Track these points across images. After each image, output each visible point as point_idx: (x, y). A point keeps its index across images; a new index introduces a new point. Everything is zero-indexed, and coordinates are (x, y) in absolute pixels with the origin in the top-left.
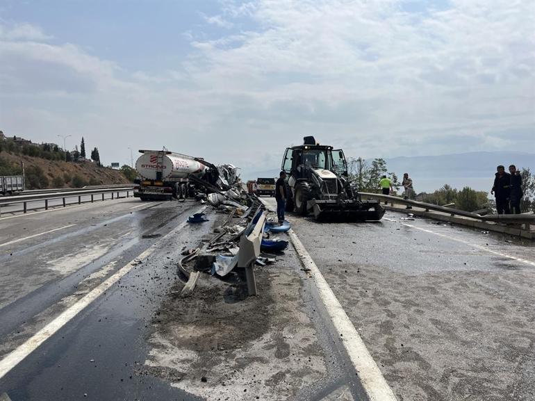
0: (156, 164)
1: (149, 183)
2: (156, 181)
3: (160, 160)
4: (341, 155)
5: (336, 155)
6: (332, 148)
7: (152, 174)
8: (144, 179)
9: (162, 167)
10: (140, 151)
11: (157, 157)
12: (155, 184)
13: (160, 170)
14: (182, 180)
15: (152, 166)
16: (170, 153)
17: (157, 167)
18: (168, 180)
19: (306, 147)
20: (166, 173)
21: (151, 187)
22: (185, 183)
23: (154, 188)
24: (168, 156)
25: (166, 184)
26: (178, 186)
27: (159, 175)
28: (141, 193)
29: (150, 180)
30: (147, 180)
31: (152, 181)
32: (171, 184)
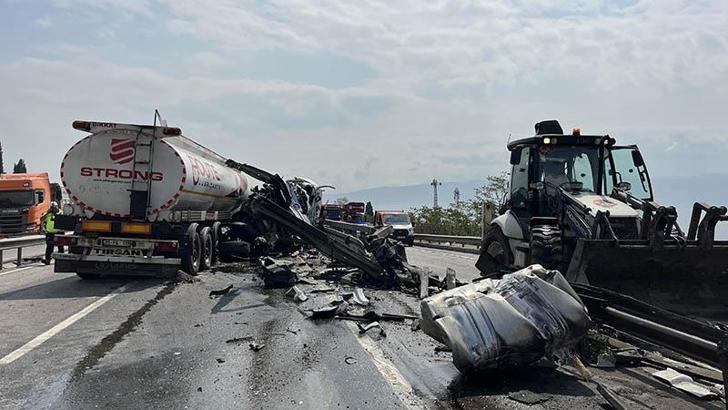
0: (128, 166)
1: (105, 226)
2: (127, 220)
3: (142, 154)
4: (638, 159)
5: (622, 161)
6: (613, 141)
7: (114, 198)
8: (90, 214)
9: (149, 176)
10: (78, 125)
11: (132, 144)
12: (127, 228)
13: (141, 187)
14: (204, 215)
15: (118, 173)
16: (175, 132)
17: (134, 174)
18: (166, 216)
19: (547, 141)
20: (162, 193)
21: (111, 241)
22: (210, 223)
23: (121, 242)
24: (169, 140)
25: (160, 230)
26: (195, 234)
27: (140, 201)
28: (77, 257)
29: (106, 217)
30: (98, 216)
31: (116, 221)
32: (177, 229)
